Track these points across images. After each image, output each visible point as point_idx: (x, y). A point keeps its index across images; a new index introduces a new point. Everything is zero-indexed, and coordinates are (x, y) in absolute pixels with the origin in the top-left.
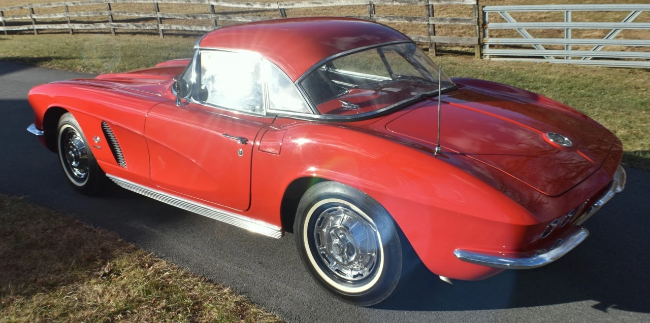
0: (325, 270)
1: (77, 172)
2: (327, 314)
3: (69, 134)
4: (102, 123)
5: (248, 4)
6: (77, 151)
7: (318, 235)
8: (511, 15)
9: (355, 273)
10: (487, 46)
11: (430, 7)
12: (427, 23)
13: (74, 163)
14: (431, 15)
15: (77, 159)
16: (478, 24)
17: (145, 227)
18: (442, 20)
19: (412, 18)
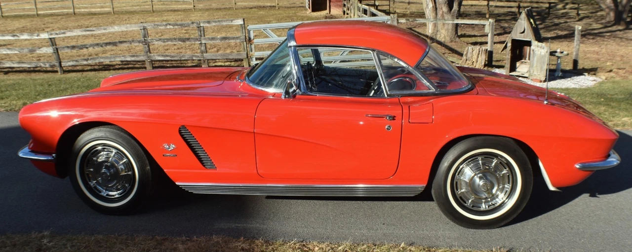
4: (180, 128)
5: (14, 36)
8: (272, 31)
10: (254, 59)
11: (202, 28)
12: (200, 42)
14: (203, 35)
16: (246, 41)
18: (213, 39)
19: (186, 39)
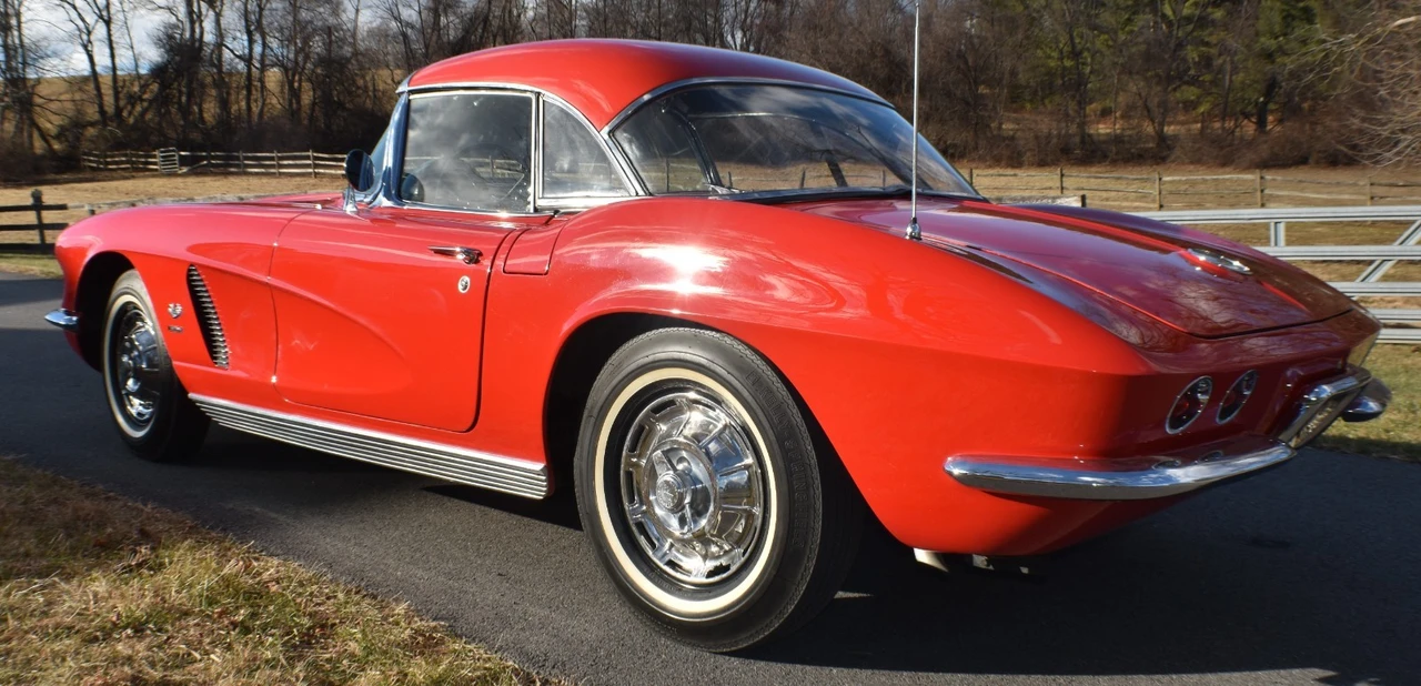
0: (644, 566)
1: (136, 406)
2: (634, 663)
3: (129, 317)
4: (190, 270)
6: (139, 356)
7: (629, 475)
9: (711, 565)
13: (130, 382)
15: (138, 375)
17: (257, 509)
